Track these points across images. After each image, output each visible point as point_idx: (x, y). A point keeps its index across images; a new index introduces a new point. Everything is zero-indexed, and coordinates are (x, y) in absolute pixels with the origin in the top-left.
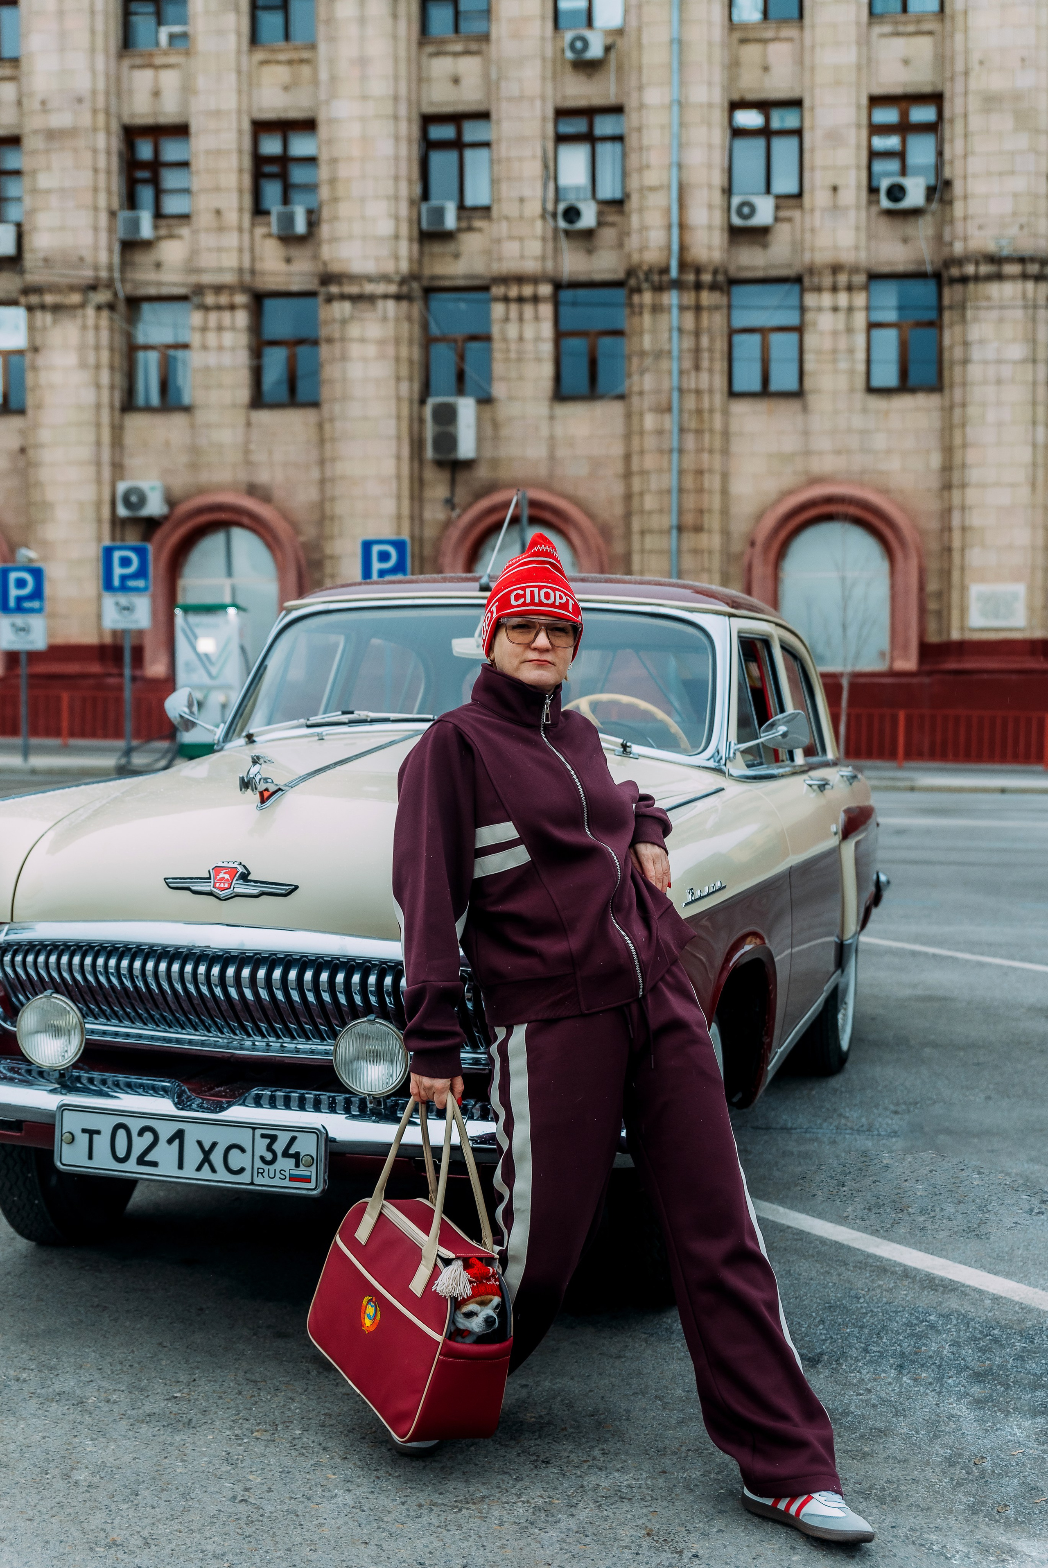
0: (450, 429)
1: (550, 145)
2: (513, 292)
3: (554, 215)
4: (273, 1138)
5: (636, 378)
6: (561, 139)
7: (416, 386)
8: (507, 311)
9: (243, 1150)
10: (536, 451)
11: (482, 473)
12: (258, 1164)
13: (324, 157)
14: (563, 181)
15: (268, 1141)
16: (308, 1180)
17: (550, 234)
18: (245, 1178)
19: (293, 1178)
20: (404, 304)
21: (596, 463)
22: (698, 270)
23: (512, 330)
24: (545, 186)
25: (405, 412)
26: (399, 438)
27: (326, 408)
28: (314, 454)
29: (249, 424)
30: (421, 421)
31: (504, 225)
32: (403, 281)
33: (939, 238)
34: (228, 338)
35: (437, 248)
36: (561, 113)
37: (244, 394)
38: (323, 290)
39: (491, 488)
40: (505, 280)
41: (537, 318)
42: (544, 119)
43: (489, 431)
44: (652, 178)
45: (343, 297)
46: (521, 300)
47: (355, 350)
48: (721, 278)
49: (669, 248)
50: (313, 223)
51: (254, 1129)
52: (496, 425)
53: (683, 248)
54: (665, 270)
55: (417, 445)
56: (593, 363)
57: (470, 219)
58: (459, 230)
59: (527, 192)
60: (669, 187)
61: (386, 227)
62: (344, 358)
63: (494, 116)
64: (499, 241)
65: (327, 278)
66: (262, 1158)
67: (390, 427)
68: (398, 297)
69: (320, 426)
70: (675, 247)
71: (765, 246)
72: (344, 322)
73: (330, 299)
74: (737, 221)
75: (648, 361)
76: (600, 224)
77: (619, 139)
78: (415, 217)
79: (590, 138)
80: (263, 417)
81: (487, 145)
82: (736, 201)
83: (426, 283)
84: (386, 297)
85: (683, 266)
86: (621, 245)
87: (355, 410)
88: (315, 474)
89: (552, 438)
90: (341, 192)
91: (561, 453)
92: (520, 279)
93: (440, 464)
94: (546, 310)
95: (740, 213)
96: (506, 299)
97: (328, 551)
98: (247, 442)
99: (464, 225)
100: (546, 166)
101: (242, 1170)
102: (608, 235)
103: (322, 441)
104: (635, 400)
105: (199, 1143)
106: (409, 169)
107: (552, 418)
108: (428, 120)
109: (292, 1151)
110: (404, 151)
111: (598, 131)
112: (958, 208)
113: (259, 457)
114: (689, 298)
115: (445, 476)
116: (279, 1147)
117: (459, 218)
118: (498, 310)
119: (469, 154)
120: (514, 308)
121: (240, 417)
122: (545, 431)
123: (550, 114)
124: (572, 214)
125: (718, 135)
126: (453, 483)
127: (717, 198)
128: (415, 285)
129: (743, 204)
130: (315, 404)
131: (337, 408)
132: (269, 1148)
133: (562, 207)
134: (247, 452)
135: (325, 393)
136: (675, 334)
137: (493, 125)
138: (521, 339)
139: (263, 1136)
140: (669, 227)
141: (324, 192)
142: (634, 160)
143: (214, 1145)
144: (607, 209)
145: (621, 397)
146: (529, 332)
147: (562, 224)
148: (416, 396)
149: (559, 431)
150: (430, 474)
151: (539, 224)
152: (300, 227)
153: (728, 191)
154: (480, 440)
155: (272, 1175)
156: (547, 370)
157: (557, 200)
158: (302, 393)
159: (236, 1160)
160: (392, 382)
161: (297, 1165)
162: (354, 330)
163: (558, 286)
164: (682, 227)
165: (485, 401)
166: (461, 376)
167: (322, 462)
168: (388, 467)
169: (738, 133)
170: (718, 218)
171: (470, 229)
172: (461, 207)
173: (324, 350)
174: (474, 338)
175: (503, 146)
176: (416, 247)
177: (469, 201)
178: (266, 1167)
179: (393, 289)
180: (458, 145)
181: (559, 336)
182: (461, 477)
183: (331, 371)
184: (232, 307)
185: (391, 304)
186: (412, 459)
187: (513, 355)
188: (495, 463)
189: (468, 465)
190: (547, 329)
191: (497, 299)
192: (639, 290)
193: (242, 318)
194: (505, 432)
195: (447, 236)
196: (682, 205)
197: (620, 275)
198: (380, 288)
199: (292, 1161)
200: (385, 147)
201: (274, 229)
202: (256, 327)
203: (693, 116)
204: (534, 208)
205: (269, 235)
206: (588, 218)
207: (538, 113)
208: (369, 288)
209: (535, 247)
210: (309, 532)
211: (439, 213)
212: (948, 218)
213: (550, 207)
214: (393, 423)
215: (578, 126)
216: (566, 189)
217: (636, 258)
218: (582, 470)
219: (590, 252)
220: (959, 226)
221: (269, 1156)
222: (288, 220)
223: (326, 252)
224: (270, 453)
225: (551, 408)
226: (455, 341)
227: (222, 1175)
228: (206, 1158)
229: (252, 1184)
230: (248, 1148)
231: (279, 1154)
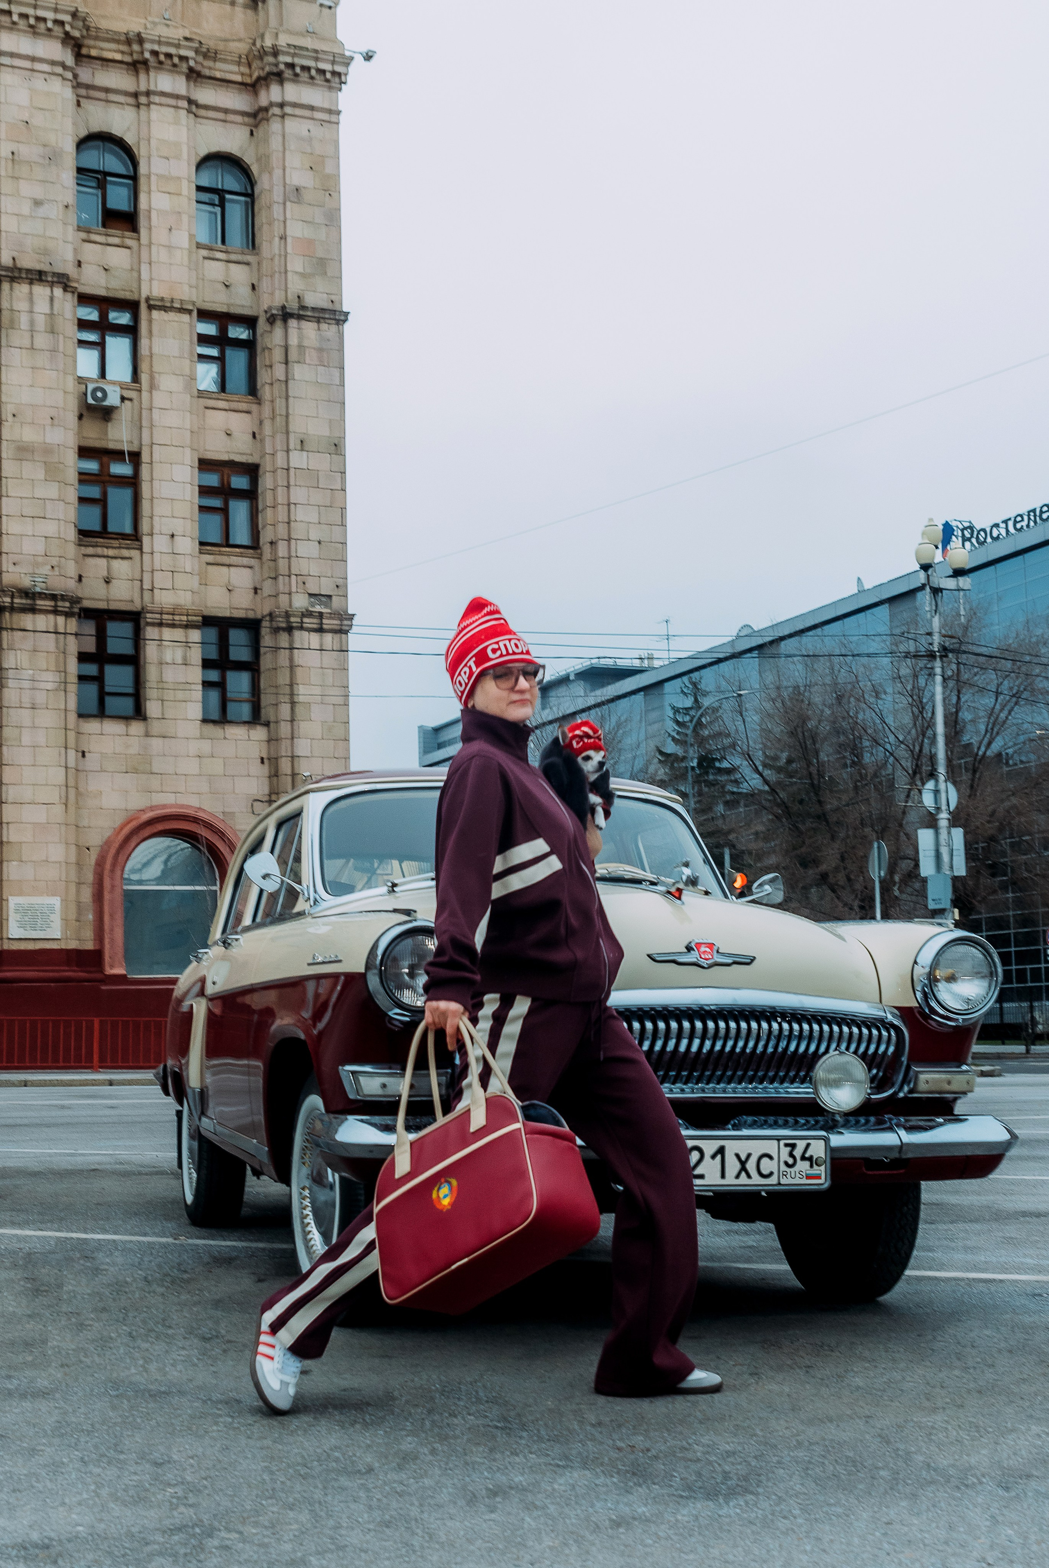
4: (793, 1146)
9: (771, 1157)
12: (783, 1167)
15: (789, 1149)
16: (819, 1177)
18: (773, 1180)
19: (808, 1177)
51: (779, 1140)
66: (786, 1163)
101: (771, 1174)
105: (737, 1156)
109: (807, 1155)
116: (798, 1153)
132: (791, 1155)
139: (786, 1145)
143: (749, 1156)
155: (793, 1176)
159: (767, 1166)
161: (811, 1166)
178: (788, 1170)
199: (808, 1163)
221: (791, 1161)
227: (756, 1179)
228: (743, 1168)
229: (779, 1184)
230: (775, 1156)
231: (798, 1158)
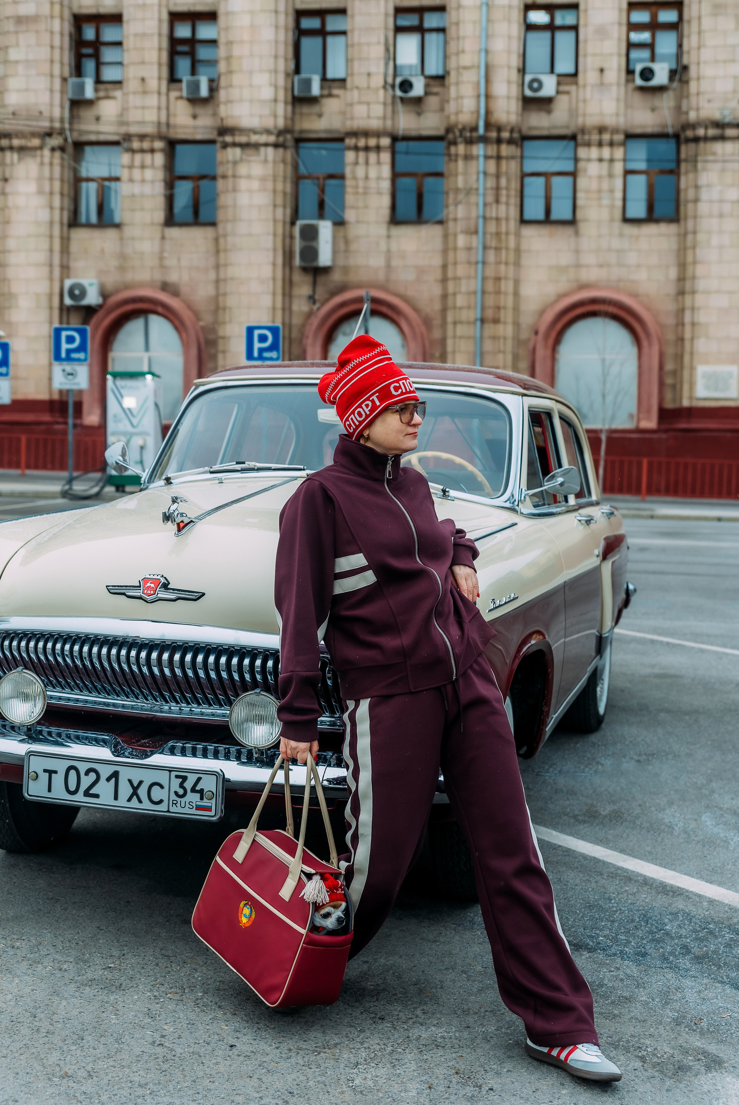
0: (314, 244)
1: (391, 34)
2: (362, 143)
3: (393, 86)
4: (184, 779)
5: (451, 208)
6: (399, 30)
7: (288, 211)
8: (357, 157)
9: (162, 787)
10: (377, 262)
11: (336, 277)
12: (173, 797)
13: (222, 40)
14: (400, 61)
15: (180, 780)
16: (209, 809)
17: (389, 100)
18: (163, 807)
19: (198, 808)
20: (281, 151)
21: (421, 271)
22: (499, 129)
23: (360, 171)
24: (386, 64)
25: (280, 231)
26: (275, 250)
27: (220, 227)
28: (212, 261)
29: (163, 238)
30: (292, 237)
31: (356, 93)
32: (280, 133)
33: (678, 108)
34: (149, 174)
35: (305, 109)
36: (399, 11)
37: (160, 216)
38: (220, 139)
39: (343, 288)
40: (355, 134)
41: (379, 163)
42: (386, 15)
43: (342, 246)
44: (466, 60)
45: (235, 145)
46: (367, 149)
47: (243, 184)
48: (516, 135)
49: (478, 112)
50: (213, 89)
51: (170, 771)
52: (347, 242)
53: (488, 112)
54: (475, 129)
55: (288, 256)
56: (420, 197)
57: (330, 88)
58: (322, 96)
59: (373, 69)
60: (479, 67)
61: (267, 93)
62: (235, 190)
63: (349, 12)
64: (351, 105)
65: (223, 131)
66: (176, 793)
67: (268, 242)
68: (276, 146)
69: (217, 240)
70: (482, 112)
71: (549, 112)
72: (235, 163)
73: (225, 146)
74: (528, 93)
75: (461, 196)
76: (427, 93)
77: (442, 30)
78: (289, 86)
79: (420, 29)
80: (174, 232)
81: (344, 33)
82: (528, 78)
83: (296, 135)
84: (266, 145)
85: (488, 125)
86: (442, 109)
87: (242, 228)
88: (212, 275)
89: (389, 251)
90: (235, 66)
91: (394, 263)
92: (366, 134)
93: (305, 270)
94: (386, 157)
95: (531, 87)
96: (356, 148)
97: (221, 333)
98: (162, 251)
99: (326, 92)
100: (387, 50)
101: (161, 801)
102: (433, 101)
103: (217, 252)
104: (451, 224)
105: (130, 781)
106: (285, 50)
107: (389, 237)
108: (300, 14)
109: (198, 788)
110: (282, 37)
111: (427, 25)
112: (693, 86)
113: (171, 262)
114: (492, 150)
115: (308, 278)
116: (189, 785)
117: (322, 88)
118: (350, 156)
119: (330, 40)
120: (362, 155)
121: (157, 232)
122: (383, 247)
123: (391, 11)
124: (406, 85)
125: (516, 29)
126: (314, 284)
127: (514, 76)
128: (289, 136)
129: (533, 80)
130: (213, 224)
131: (229, 227)
132: (181, 786)
133: (398, 80)
134: (161, 258)
135: (221, 216)
136: (481, 176)
137: (349, 19)
138: (367, 178)
139: (177, 777)
140: (478, 96)
141: (222, 67)
142: (452, 47)
143: (141, 783)
144: (432, 82)
145: (441, 222)
146: (373, 173)
147: (399, 93)
148: (288, 219)
149: (394, 247)
150: (298, 277)
151: (381, 92)
152: (204, 92)
153: (522, 71)
154: (335, 252)
155: (183, 805)
156: (386, 201)
157: (395, 76)
158: (203, 216)
159: (157, 794)
160: (271, 208)
161: (202, 798)
162: (243, 170)
163: (395, 139)
164: (487, 96)
165: (340, 223)
166: (321, 205)
167: (217, 267)
168: (267, 271)
169: (530, 27)
170: (514, 91)
171: (330, 95)
172: (324, 79)
173: (220, 184)
174: (331, 176)
175: (356, 33)
176: (289, 108)
177: (330, 75)
178: (179, 800)
179: (272, 139)
180: (322, 33)
181: (395, 176)
182: (321, 279)
183: (225, 200)
184: (152, 151)
185: (270, 150)
186: (284, 265)
187: (361, 190)
188: (346, 270)
189: (326, 270)
190: (386, 171)
191: (349, 148)
192: (455, 143)
193: (159, 159)
194: (353, 247)
195: (313, 101)
196: (488, 81)
197: (441, 132)
198: (263, 139)
199: (198, 795)
200: (268, 34)
201: (185, 94)
202: (170, 166)
203: (497, 15)
204: (378, 81)
205: (181, 98)
206: (418, 89)
207: (382, 10)
208: (255, 138)
209: (378, 110)
210: (207, 319)
211: (307, 83)
212: (685, 94)
213: (390, 80)
214: (270, 238)
215: (412, 20)
216: (402, 67)
217: (453, 118)
218: (410, 276)
219: (419, 114)
220: (693, 100)
221: (181, 792)
222: (195, 86)
223: (223, 110)
224: (179, 259)
225: (388, 230)
226: (318, 178)
227: (147, 805)
228: (135, 792)
229: (168, 811)
230: (166, 785)
231: (189, 790)
